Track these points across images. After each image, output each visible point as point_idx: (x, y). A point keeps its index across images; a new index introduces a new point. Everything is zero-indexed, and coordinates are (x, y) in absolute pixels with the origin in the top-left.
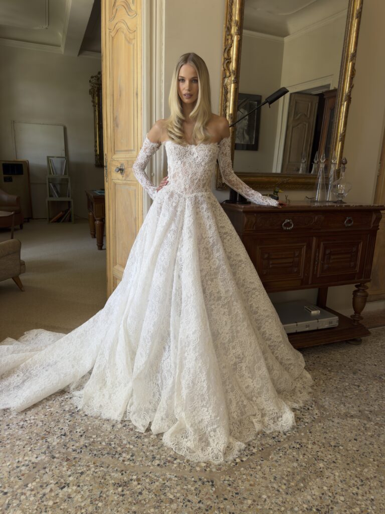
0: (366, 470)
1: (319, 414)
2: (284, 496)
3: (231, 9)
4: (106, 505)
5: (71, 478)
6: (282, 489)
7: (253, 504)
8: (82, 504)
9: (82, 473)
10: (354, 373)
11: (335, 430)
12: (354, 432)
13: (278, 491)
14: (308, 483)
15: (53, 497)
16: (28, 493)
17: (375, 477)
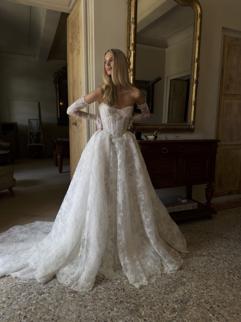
0: (209, 282)
1: (185, 255)
2: (163, 295)
3: (130, 38)
4: (65, 302)
5: (45, 290)
6: (162, 292)
7: (146, 300)
8: (52, 302)
9: (51, 287)
10: (207, 234)
11: (194, 263)
12: (204, 263)
13: (160, 293)
14: (177, 289)
15: (36, 299)
16: (22, 298)
17: (214, 285)
